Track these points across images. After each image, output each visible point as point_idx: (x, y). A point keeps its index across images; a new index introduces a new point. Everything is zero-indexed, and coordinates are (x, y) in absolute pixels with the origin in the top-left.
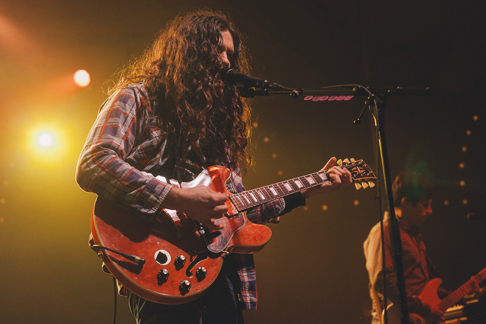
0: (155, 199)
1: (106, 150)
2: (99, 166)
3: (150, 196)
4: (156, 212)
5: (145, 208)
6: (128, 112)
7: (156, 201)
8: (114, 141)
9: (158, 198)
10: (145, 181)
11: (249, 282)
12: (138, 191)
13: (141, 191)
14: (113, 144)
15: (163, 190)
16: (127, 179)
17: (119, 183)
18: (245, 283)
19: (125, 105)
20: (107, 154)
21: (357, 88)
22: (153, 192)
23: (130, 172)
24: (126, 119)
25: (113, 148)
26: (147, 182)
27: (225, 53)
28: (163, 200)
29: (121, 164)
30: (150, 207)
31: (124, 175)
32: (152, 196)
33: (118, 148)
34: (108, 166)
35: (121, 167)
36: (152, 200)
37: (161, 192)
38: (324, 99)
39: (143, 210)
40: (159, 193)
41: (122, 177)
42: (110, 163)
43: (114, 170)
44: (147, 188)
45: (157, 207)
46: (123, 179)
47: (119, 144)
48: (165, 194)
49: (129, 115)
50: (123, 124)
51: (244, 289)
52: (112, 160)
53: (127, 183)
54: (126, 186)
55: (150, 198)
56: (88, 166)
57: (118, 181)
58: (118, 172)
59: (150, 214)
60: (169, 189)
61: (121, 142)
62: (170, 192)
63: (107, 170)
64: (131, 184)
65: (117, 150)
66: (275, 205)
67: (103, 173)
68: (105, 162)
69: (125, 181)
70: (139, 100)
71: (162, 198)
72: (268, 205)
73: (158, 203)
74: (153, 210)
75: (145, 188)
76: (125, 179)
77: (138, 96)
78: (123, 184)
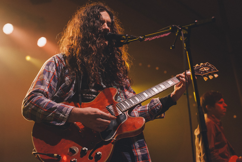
0: (63, 116)
1: (36, 93)
2: (31, 103)
3: (60, 115)
4: (65, 124)
5: (59, 123)
6: (50, 70)
7: (64, 117)
8: (41, 88)
9: (65, 115)
10: (57, 106)
11: (142, 155)
12: (53, 113)
13: (55, 113)
14: (40, 90)
15: (67, 110)
16: (47, 107)
17: (42, 111)
18: (138, 156)
19: (48, 67)
20: (36, 96)
21: (172, 27)
22: (61, 112)
23: (48, 103)
24: (49, 74)
25: (40, 92)
26: (57, 107)
27: (106, 24)
28: (68, 116)
29: (43, 100)
30: (61, 121)
31: (44, 105)
32: (61, 115)
33: (44, 91)
34: (36, 102)
35: (43, 101)
36: (61, 117)
37: (66, 111)
38: (155, 38)
39: (57, 124)
40: (65, 112)
41: (43, 107)
42: (36, 100)
43: (38, 104)
44: (58, 110)
45: (65, 121)
46: (44, 108)
47: (44, 89)
48: (68, 112)
49: (51, 71)
50: (48, 77)
51: (138, 160)
52: (38, 98)
53: (46, 110)
54: (46, 112)
55: (60, 116)
56: (26, 104)
57: (42, 110)
58: (41, 105)
59: (61, 125)
60: (71, 109)
61: (46, 87)
62: (71, 110)
63: (35, 105)
64: (48, 110)
65: (42, 92)
66: (156, 108)
67: (33, 107)
68: (34, 100)
69: (46, 109)
70: (57, 62)
71: (67, 115)
72: (152, 108)
73: (65, 118)
74: (63, 123)
75: (56, 111)
76: (45, 108)
77: (56, 60)
78: (44, 111)
